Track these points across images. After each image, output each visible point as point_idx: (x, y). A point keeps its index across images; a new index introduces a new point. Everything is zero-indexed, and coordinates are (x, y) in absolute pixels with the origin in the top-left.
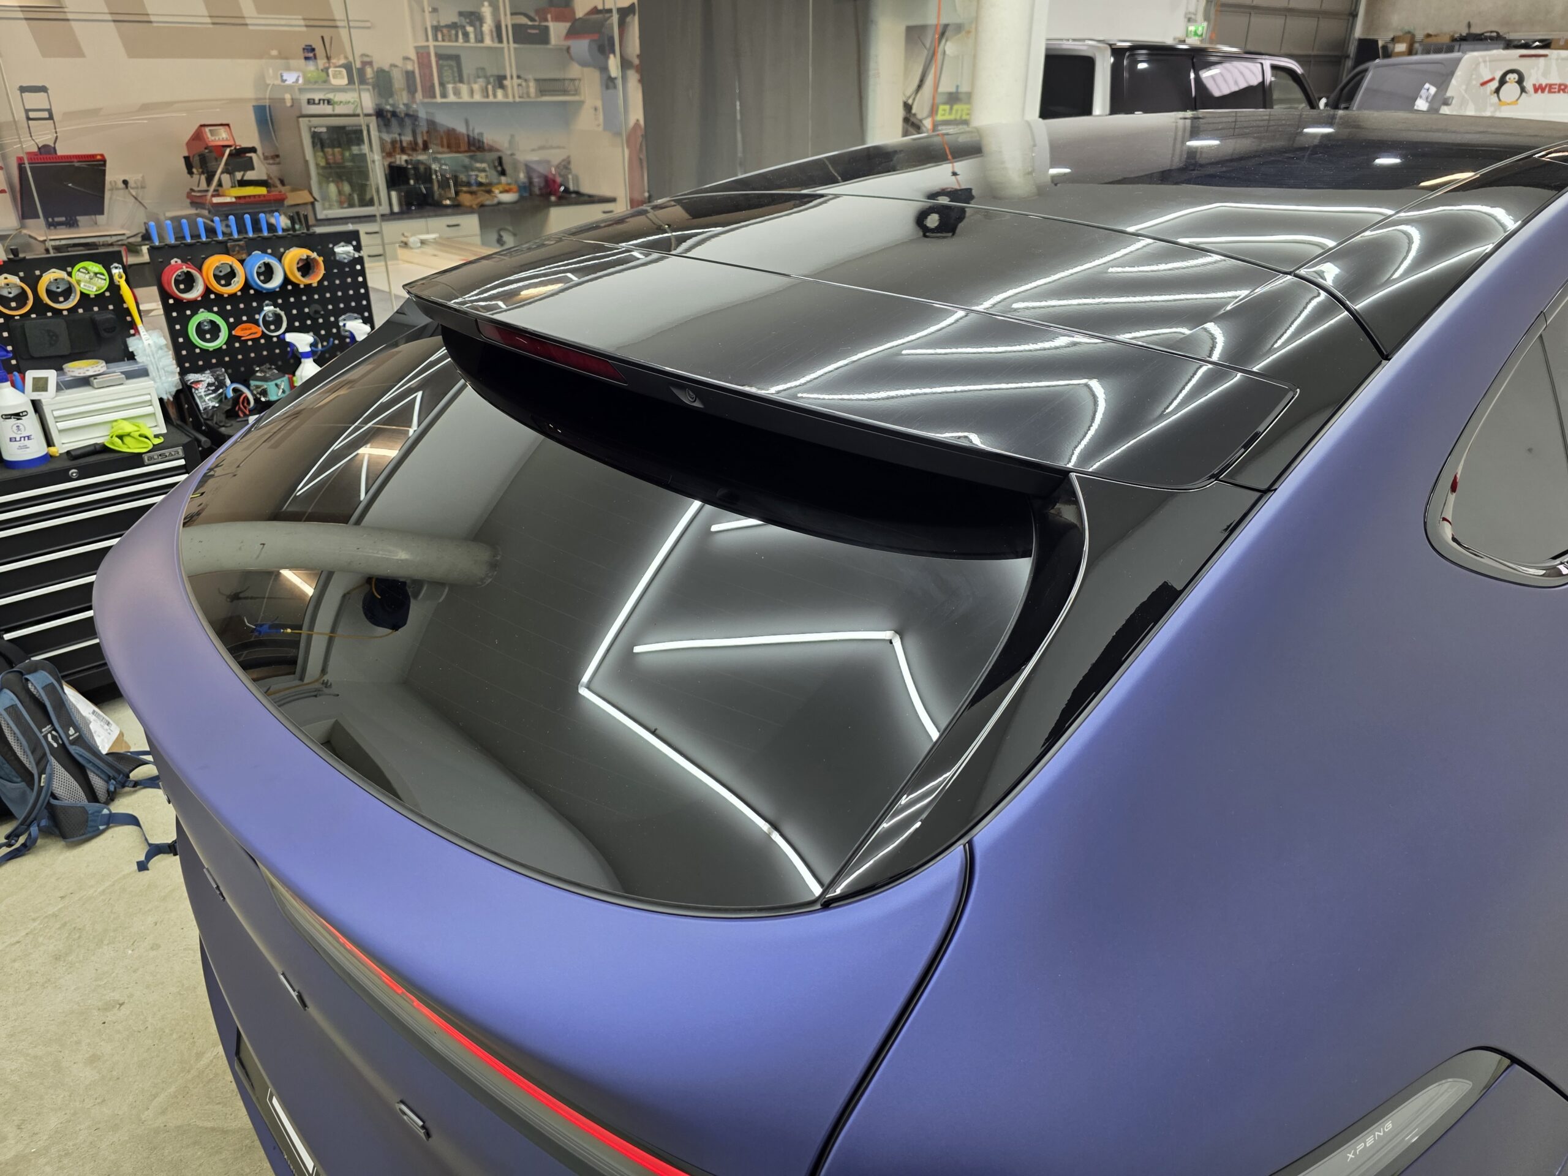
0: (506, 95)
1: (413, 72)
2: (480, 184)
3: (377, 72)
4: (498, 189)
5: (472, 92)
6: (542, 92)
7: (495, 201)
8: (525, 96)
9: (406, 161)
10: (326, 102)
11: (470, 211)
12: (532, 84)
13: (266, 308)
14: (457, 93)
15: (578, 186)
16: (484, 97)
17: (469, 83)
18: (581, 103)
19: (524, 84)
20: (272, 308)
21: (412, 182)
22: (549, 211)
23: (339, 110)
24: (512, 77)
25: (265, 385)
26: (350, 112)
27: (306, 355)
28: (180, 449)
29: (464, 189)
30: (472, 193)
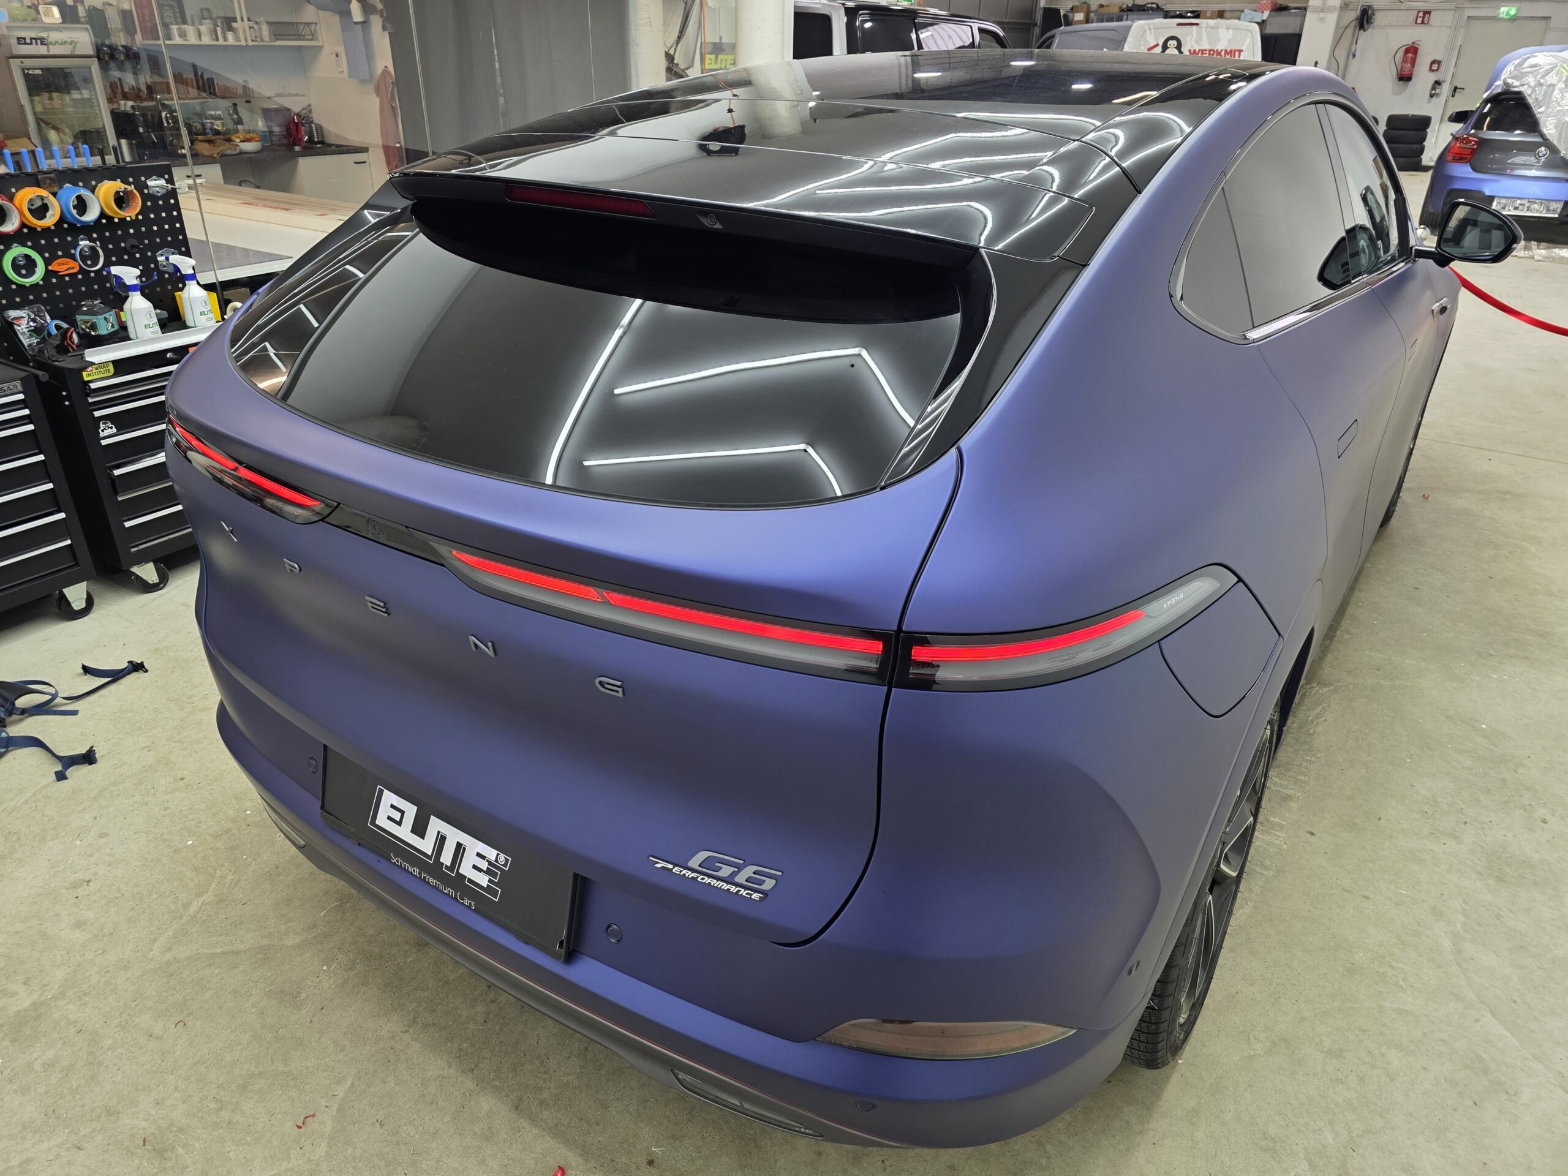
0: (237, 39)
1: (131, 11)
2: (217, 133)
3: (89, 10)
4: (238, 137)
5: (199, 34)
6: (276, 36)
7: (237, 151)
8: (259, 39)
9: (132, 107)
10: (39, 41)
11: (210, 160)
12: (265, 28)
13: (82, 243)
14: (183, 35)
15: (322, 136)
16: (213, 40)
17: (193, 25)
18: (320, 48)
19: (256, 26)
20: (87, 242)
21: (141, 130)
22: (296, 164)
23: (54, 50)
24: (242, 20)
25: (94, 319)
26: (68, 53)
27: (133, 288)
28: (18, 384)
29: (200, 137)
30: (210, 142)
